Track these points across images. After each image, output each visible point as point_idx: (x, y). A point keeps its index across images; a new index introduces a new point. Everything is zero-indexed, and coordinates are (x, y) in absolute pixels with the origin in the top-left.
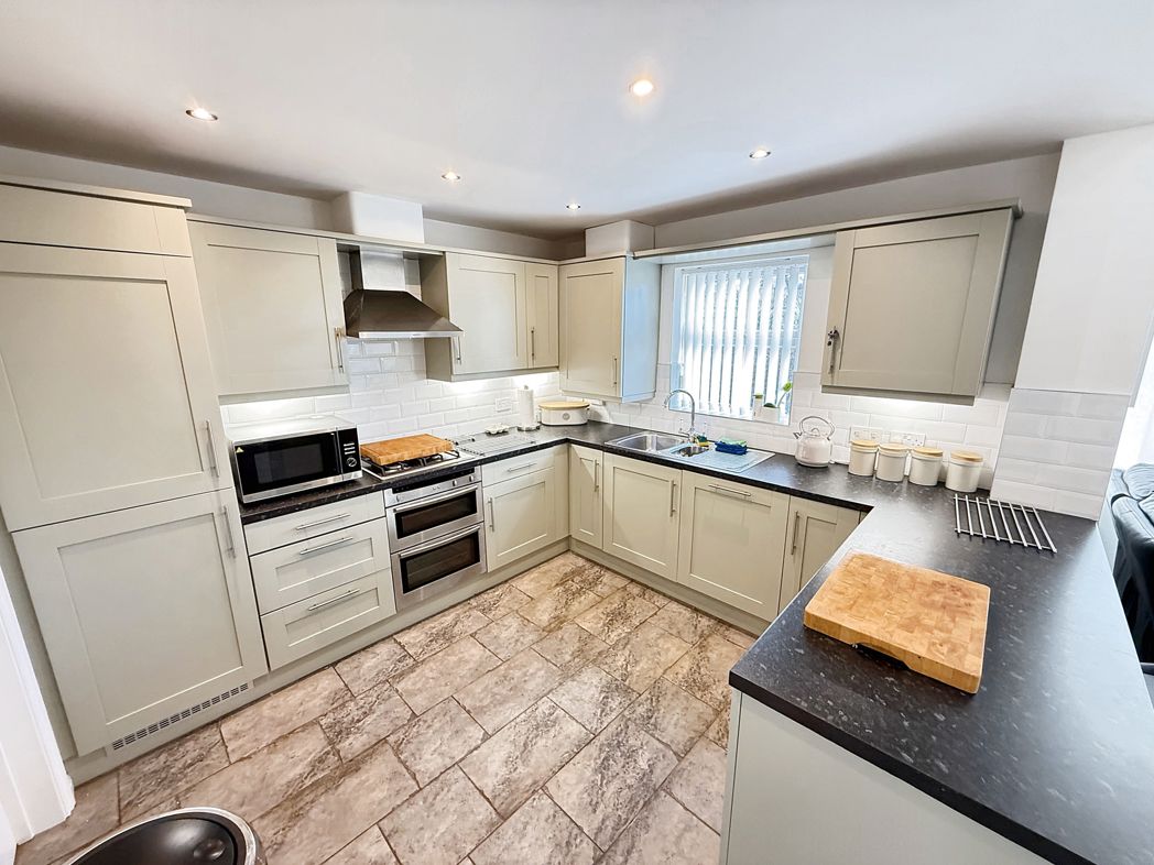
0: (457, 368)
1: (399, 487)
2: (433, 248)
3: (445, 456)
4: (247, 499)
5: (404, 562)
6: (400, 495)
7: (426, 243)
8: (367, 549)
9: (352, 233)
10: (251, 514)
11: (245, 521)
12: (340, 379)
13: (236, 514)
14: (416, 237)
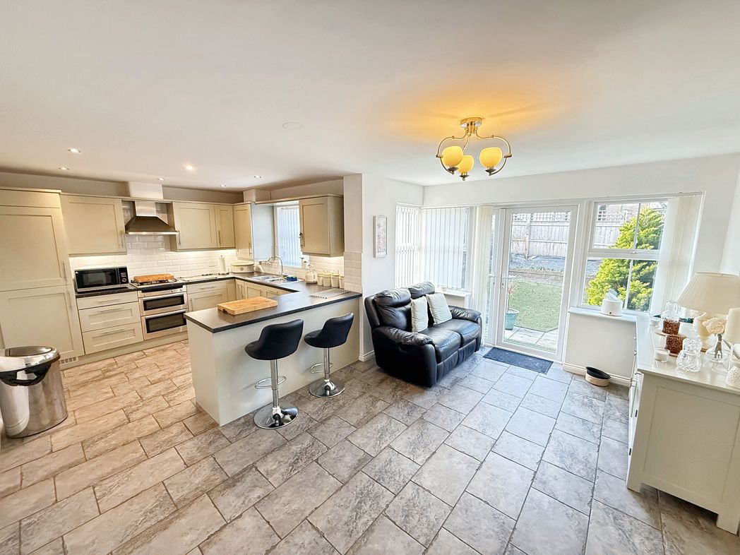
0: (179, 247)
1: (144, 291)
2: (168, 201)
3: (169, 281)
4: (79, 290)
5: (147, 320)
6: (145, 294)
7: (164, 198)
8: (130, 314)
9: (129, 196)
10: (80, 295)
11: (77, 297)
12: (123, 250)
13: (74, 294)
14: (159, 197)
